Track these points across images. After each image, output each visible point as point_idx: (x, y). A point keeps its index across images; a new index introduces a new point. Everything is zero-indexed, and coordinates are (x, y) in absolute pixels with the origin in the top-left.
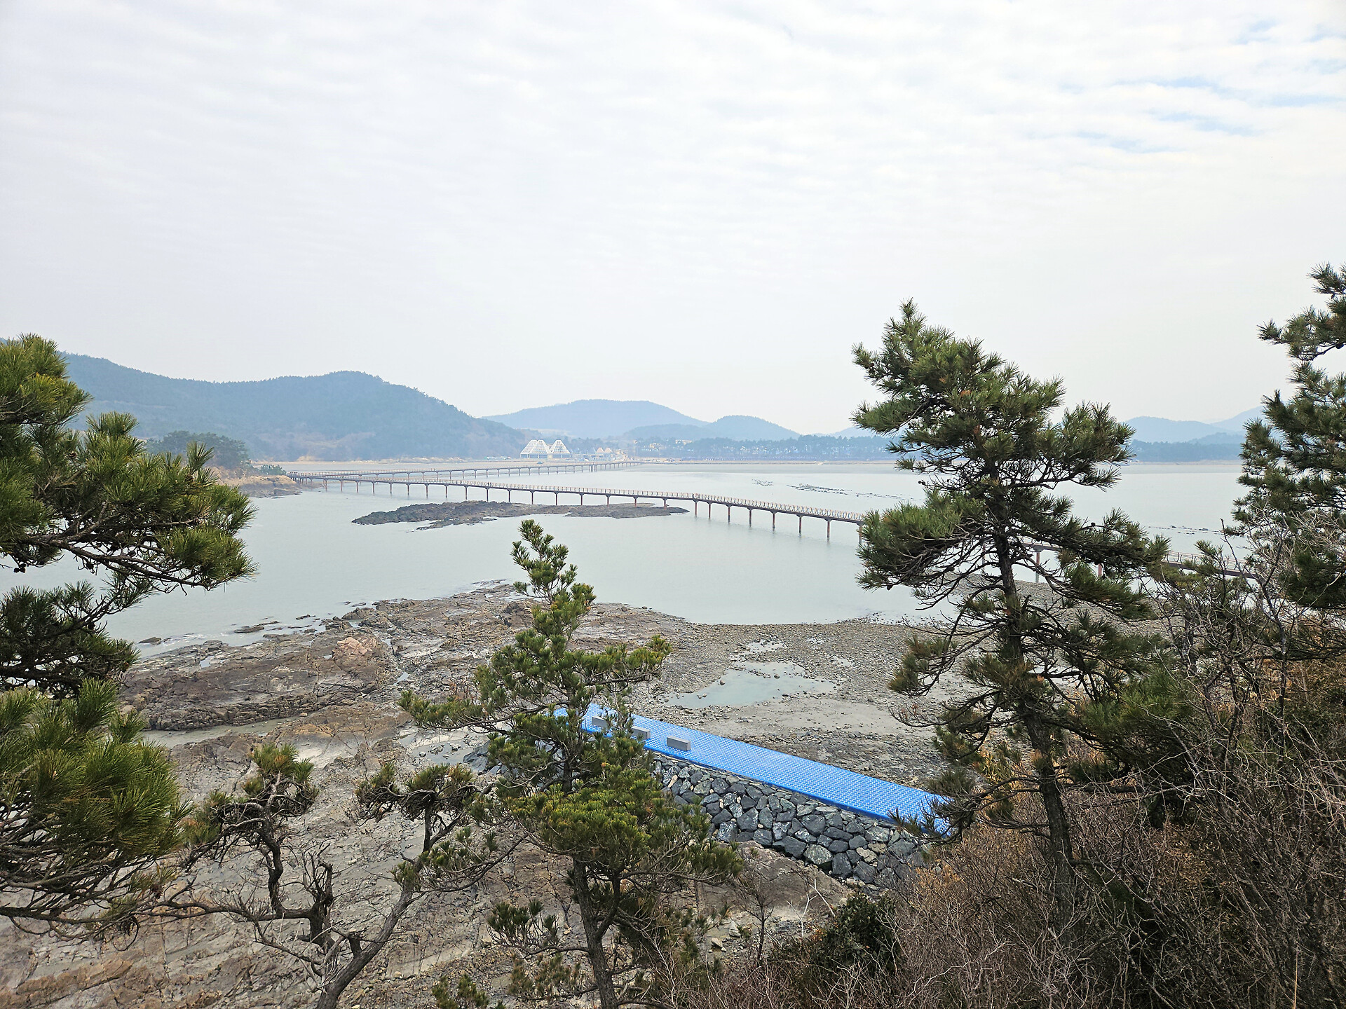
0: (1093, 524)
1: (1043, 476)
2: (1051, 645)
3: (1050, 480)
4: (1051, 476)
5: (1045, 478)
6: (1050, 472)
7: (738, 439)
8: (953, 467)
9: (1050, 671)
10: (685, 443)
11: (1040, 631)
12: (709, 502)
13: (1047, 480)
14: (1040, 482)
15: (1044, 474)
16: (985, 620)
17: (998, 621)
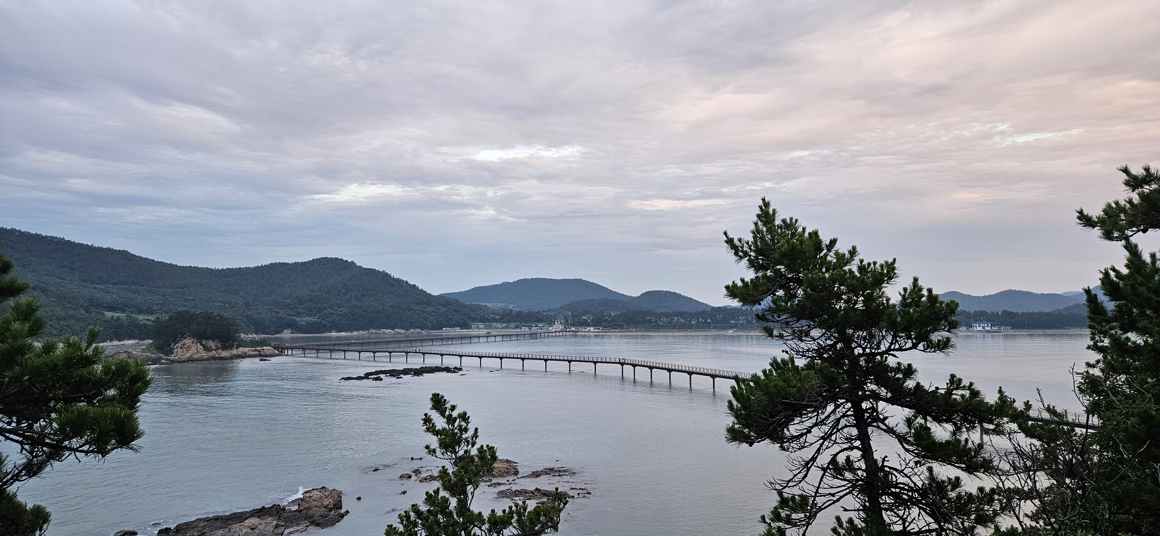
0: (937, 388)
1: (890, 346)
2: (906, 504)
3: (897, 350)
4: (897, 346)
5: (892, 347)
6: (895, 343)
7: (659, 310)
8: (811, 338)
9: (908, 529)
10: (613, 314)
11: (898, 490)
12: (634, 366)
13: (894, 350)
14: (888, 351)
15: (891, 344)
16: (845, 480)
17: (857, 481)
